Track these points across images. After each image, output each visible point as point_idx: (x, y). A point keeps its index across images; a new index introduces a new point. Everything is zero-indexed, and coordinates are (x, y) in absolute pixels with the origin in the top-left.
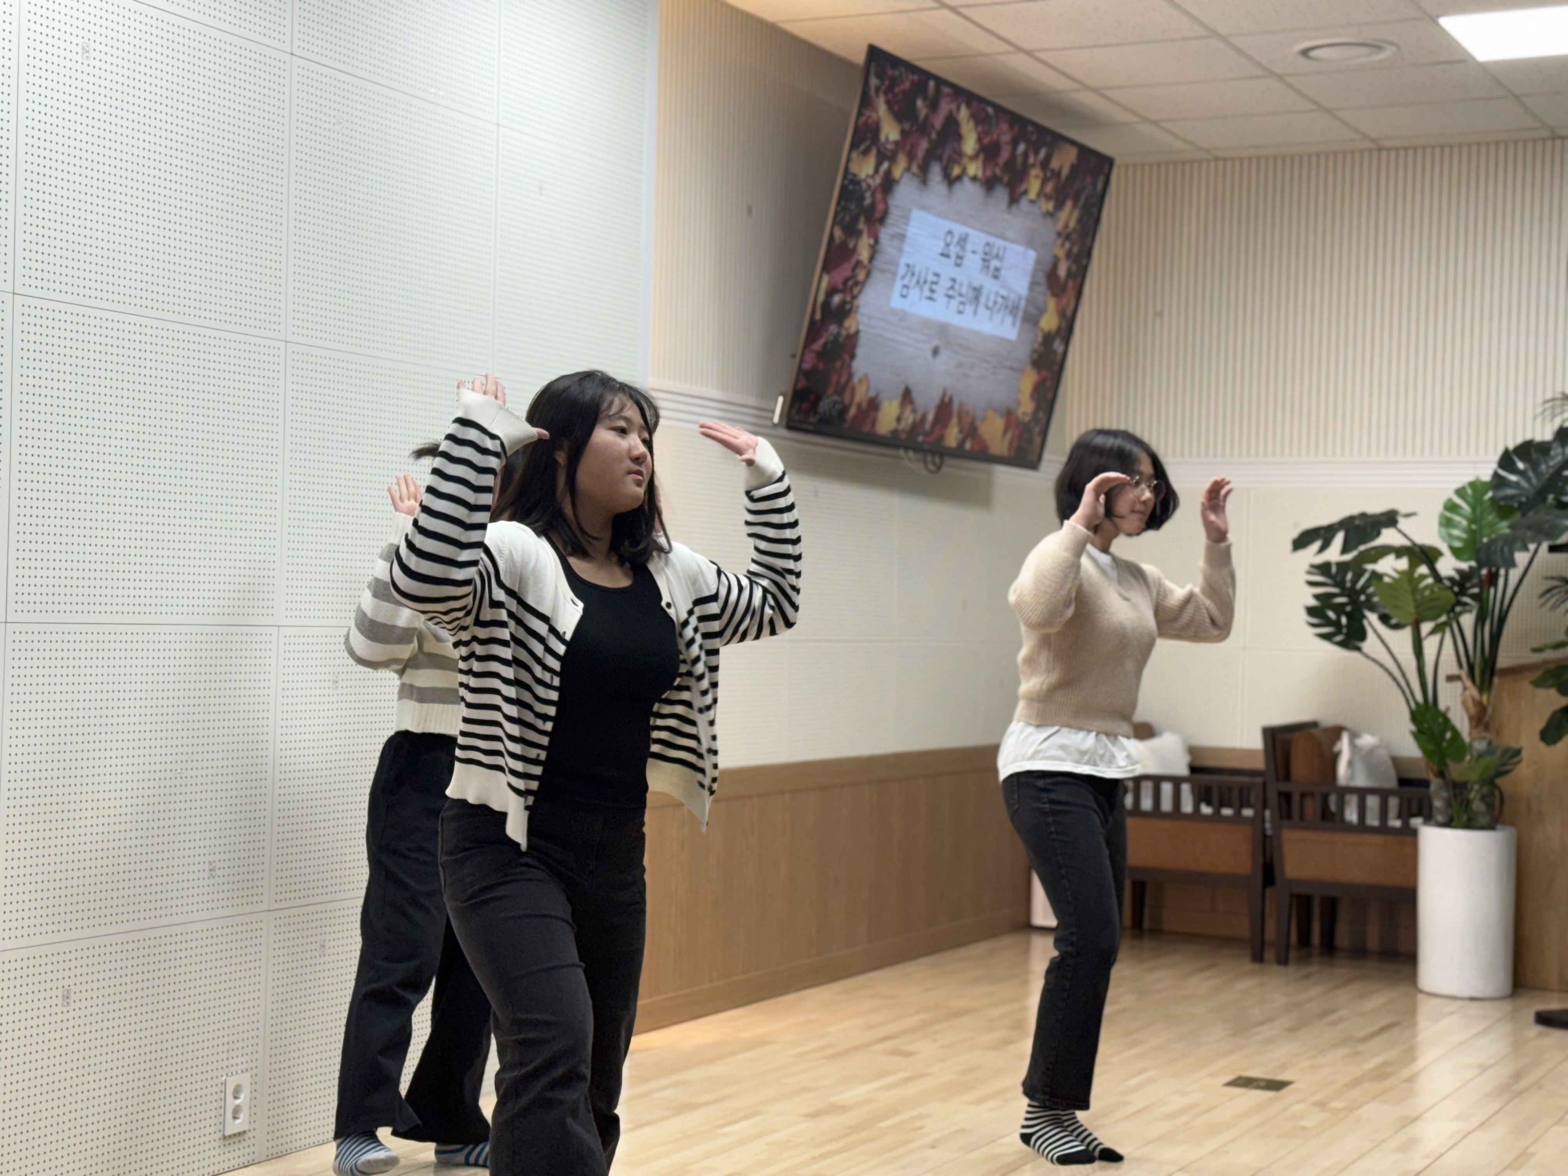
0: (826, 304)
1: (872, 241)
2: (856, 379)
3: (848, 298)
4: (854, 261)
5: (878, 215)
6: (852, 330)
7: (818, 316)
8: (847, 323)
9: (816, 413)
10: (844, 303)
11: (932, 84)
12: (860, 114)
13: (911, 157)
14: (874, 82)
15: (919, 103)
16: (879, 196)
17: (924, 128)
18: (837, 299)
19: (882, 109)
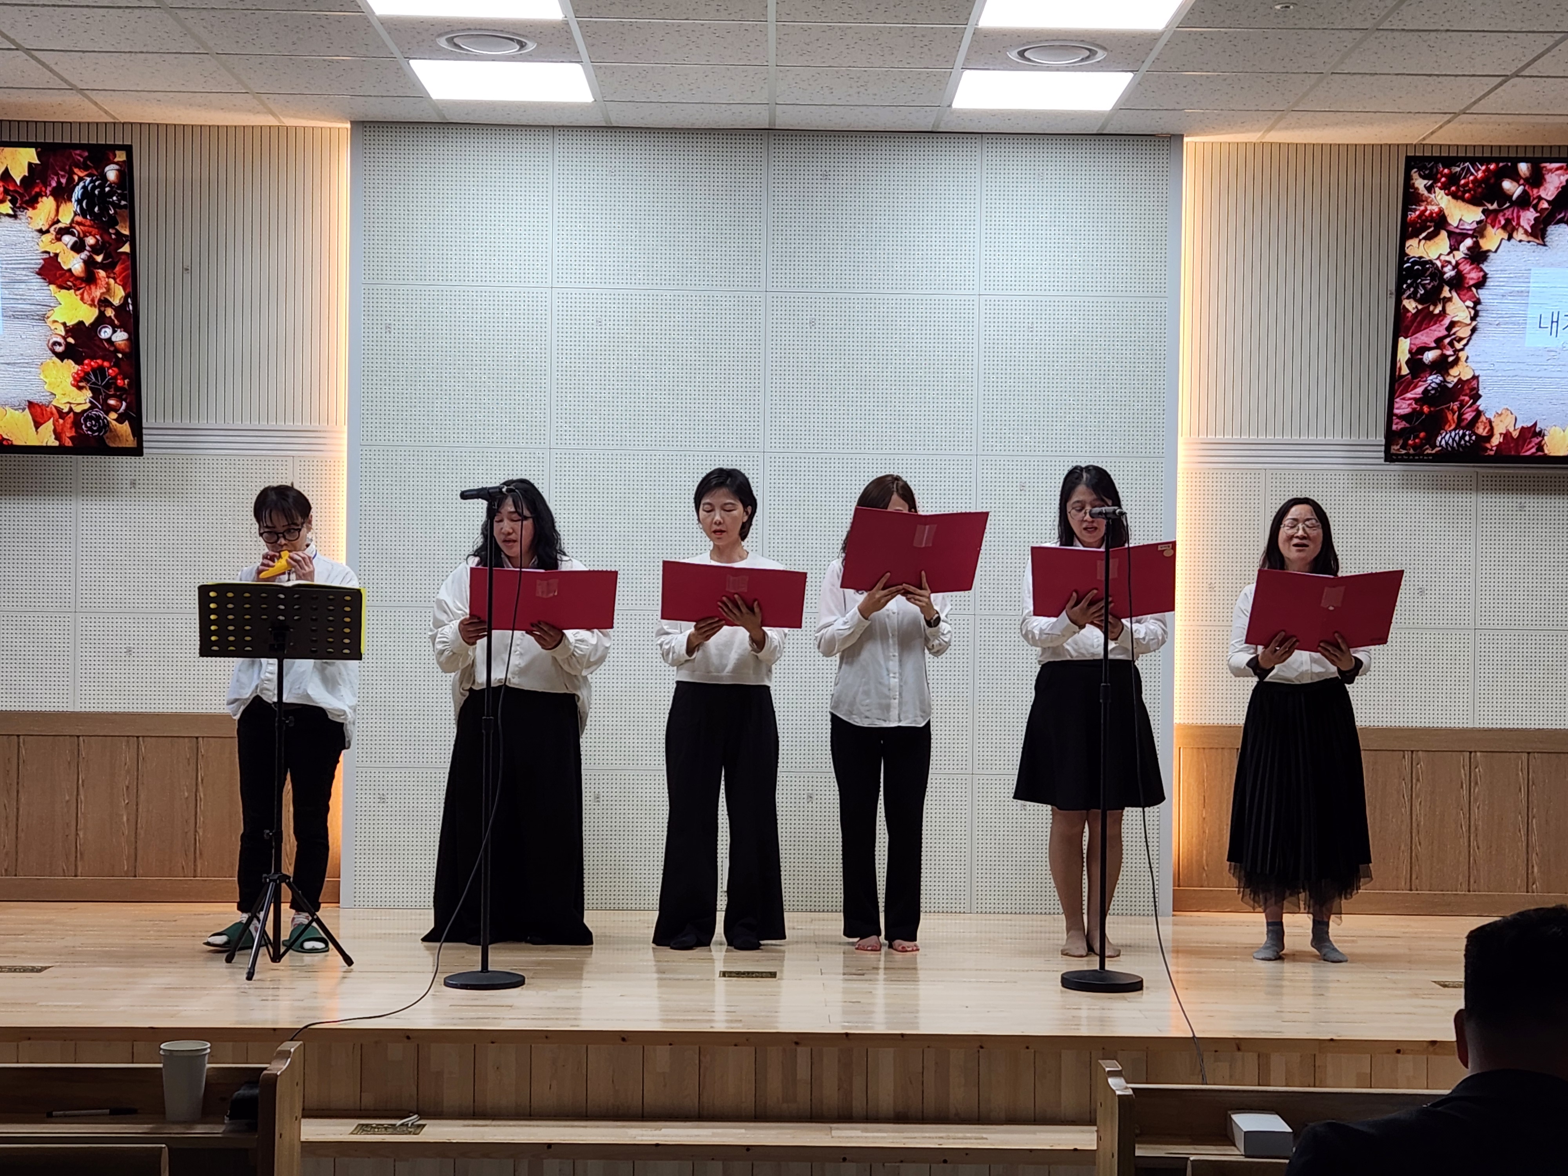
0: (1414, 361)
1: (1470, 303)
2: (1490, 415)
3: (1449, 352)
4: (1446, 322)
5: (1471, 282)
6: (1466, 376)
7: (1405, 371)
8: (1454, 372)
9: (1434, 446)
10: (1444, 357)
11: (1523, 168)
12: (1405, 210)
13: (1510, 229)
14: (1420, 184)
15: (1507, 185)
16: (1466, 268)
17: (1524, 202)
18: (1429, 356)
19: (1441, 200)
